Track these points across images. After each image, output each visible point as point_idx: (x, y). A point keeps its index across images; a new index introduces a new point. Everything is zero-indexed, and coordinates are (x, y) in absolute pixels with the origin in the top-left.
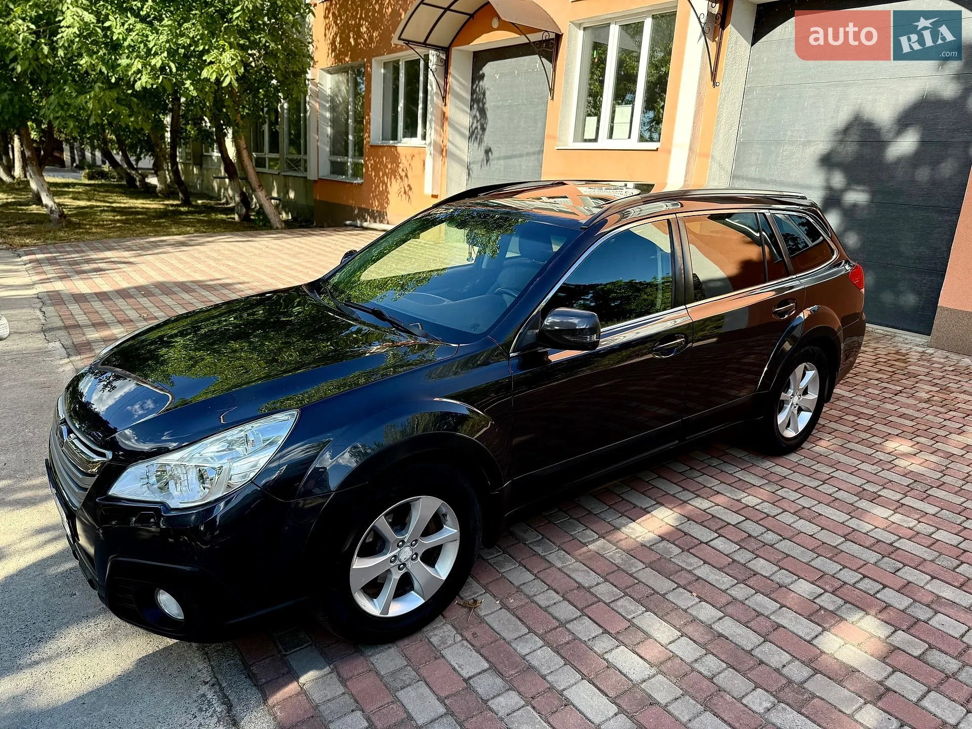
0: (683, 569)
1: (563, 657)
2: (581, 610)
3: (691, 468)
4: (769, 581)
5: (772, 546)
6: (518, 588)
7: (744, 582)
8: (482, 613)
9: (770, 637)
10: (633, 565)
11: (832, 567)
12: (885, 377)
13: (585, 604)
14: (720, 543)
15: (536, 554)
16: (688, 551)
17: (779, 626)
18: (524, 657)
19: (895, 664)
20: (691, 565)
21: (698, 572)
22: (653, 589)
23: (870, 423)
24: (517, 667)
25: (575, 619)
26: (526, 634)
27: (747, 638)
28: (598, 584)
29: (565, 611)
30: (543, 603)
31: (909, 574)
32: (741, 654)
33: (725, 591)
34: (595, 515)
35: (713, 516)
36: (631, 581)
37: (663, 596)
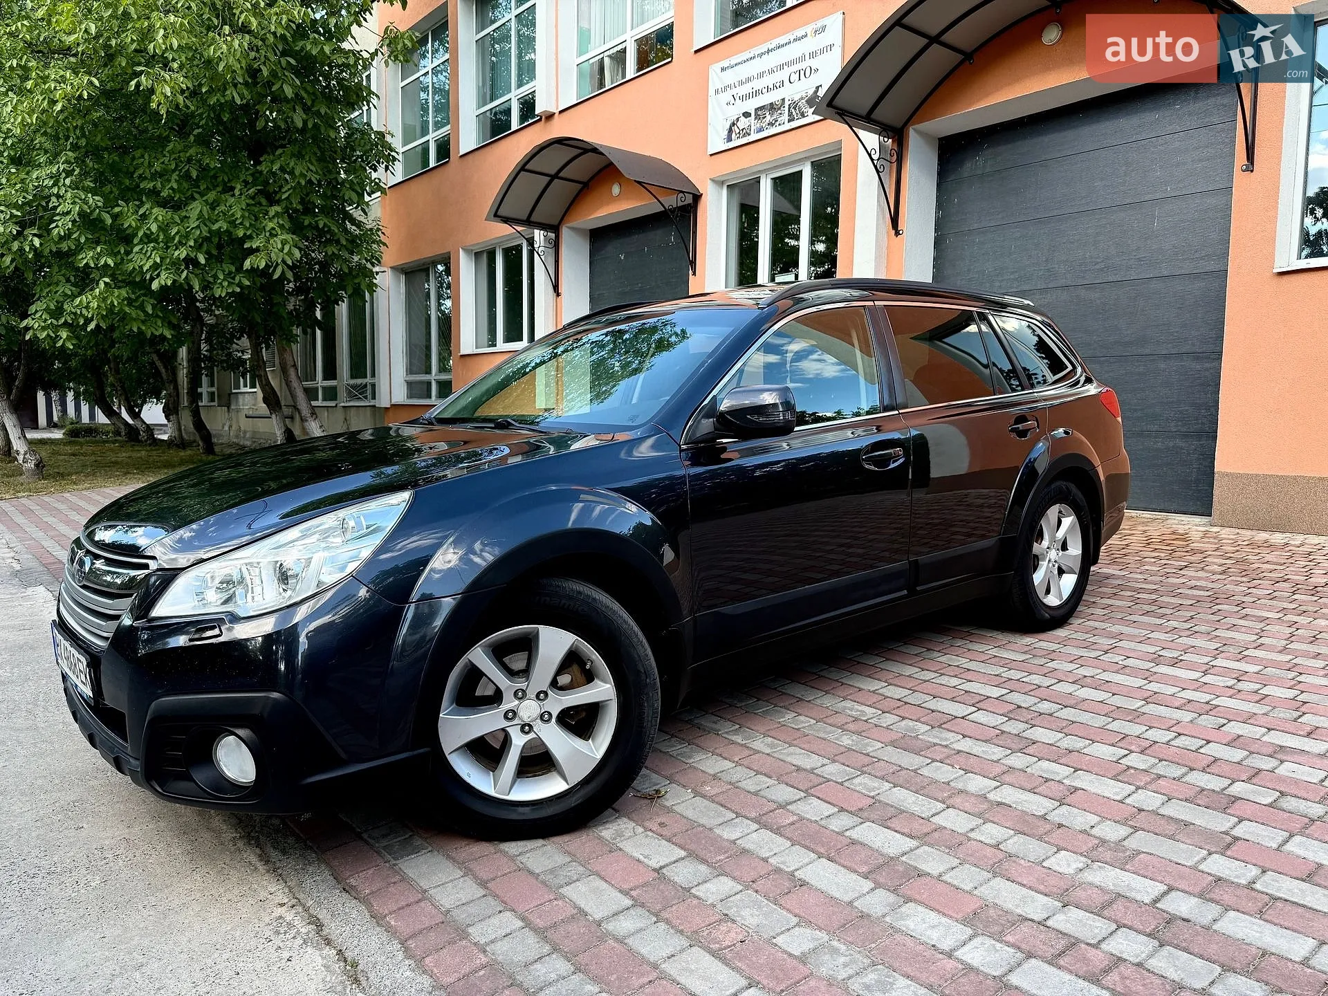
0: (935, 745)
1: (788, 838)
2: (806, 791)
3: (929, 650)
4: (1054, 748)
5: (1051, 715)
6: (714, 775)
7: (1020, 750)
8: (668, 804)
9: (1068, 800)
10: (867, 745)
11: (1137, 729)
12: (1163, 555)
13: (810, 784)
14: (980, 717)
15: (733, 743)
16: (940, 726)
17: (1076, 789)
18: (734, 842)
19: (1238, 813)
20: (946, 739)
21: (957, 746)
22: (900, 766)
23: (1154, 597)
24: (726, 852)
25: (799, 800)
26: (733, 819)
27: (1037, 804)
28: (823, 765)
29: (783, 793)
30: (752, 788)
31: (1235, 728)
32: (1030, 819)
33: (998, 761)
34: (809, 701)
35: (966, 692)
36: (867, 760)
37: (915, 771)
